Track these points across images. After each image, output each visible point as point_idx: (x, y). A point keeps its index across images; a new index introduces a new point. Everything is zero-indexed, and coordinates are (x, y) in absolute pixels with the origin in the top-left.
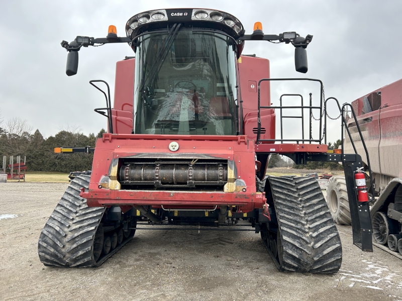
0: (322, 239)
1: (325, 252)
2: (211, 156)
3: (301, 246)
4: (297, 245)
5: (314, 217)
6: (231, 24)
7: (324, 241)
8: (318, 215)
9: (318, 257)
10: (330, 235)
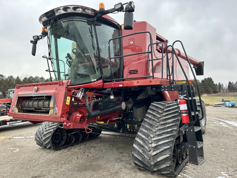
0: (158, 149)
1: (159, 160)
2: (46, 94)
3: (143, 153)
4: (141, 151)
5: (161, 132)
6: (80, 10)
7: (159, 151)
8: (165, 131)
9: (154, 162)
10: (165, 147)
